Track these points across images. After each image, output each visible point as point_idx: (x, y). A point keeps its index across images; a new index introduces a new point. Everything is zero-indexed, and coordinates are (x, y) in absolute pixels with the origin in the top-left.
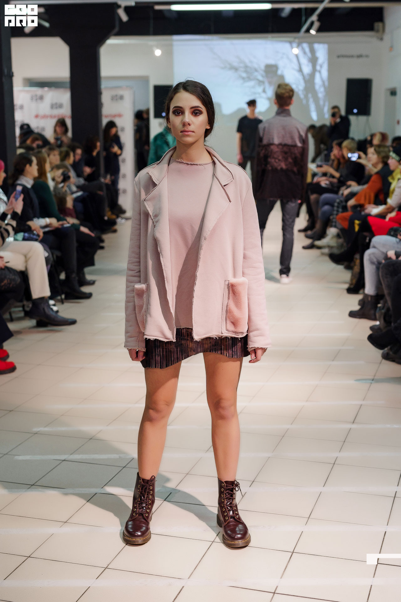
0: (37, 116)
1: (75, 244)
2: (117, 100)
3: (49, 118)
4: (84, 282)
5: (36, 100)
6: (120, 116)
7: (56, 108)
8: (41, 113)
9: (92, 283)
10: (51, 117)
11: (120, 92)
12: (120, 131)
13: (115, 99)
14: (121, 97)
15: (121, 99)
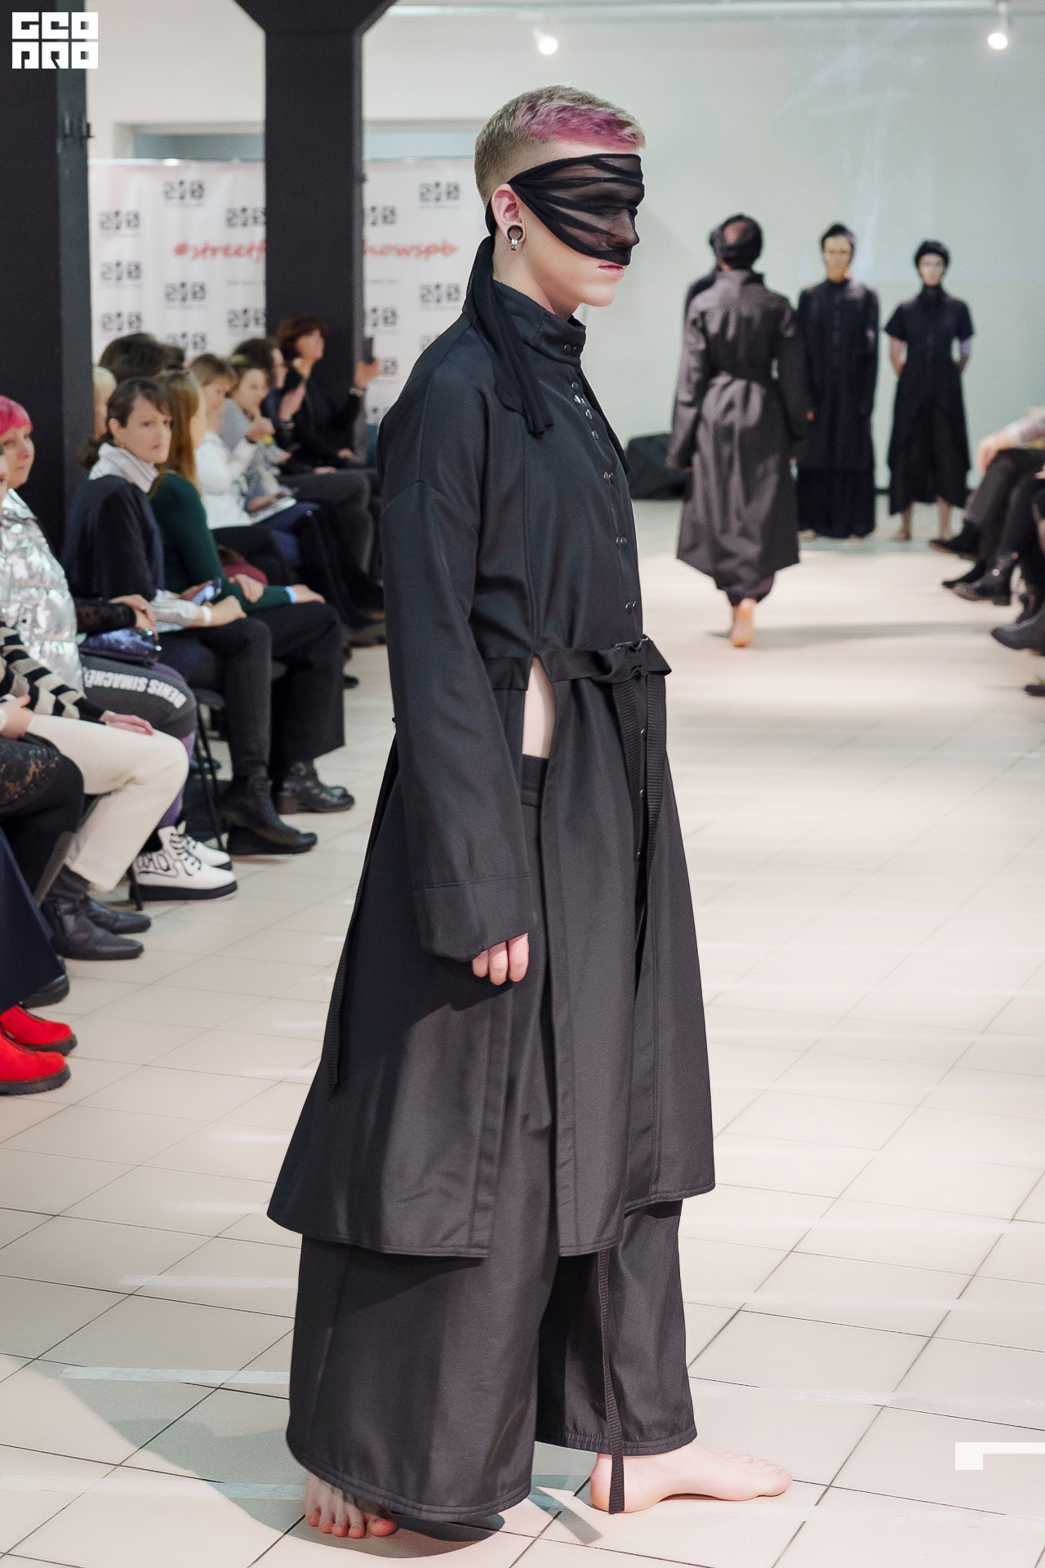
0: (181, 250)
2: (438, 199)
3: (219, 256)
5: (182, 198)
6: (446, 249)
7: (245, 224)
8: (196, 241)
10: (226, 250)
11: (449, 175)
12: (444, 297)
13: (432, 196)
14: (452, 189)
15: (452, 196)
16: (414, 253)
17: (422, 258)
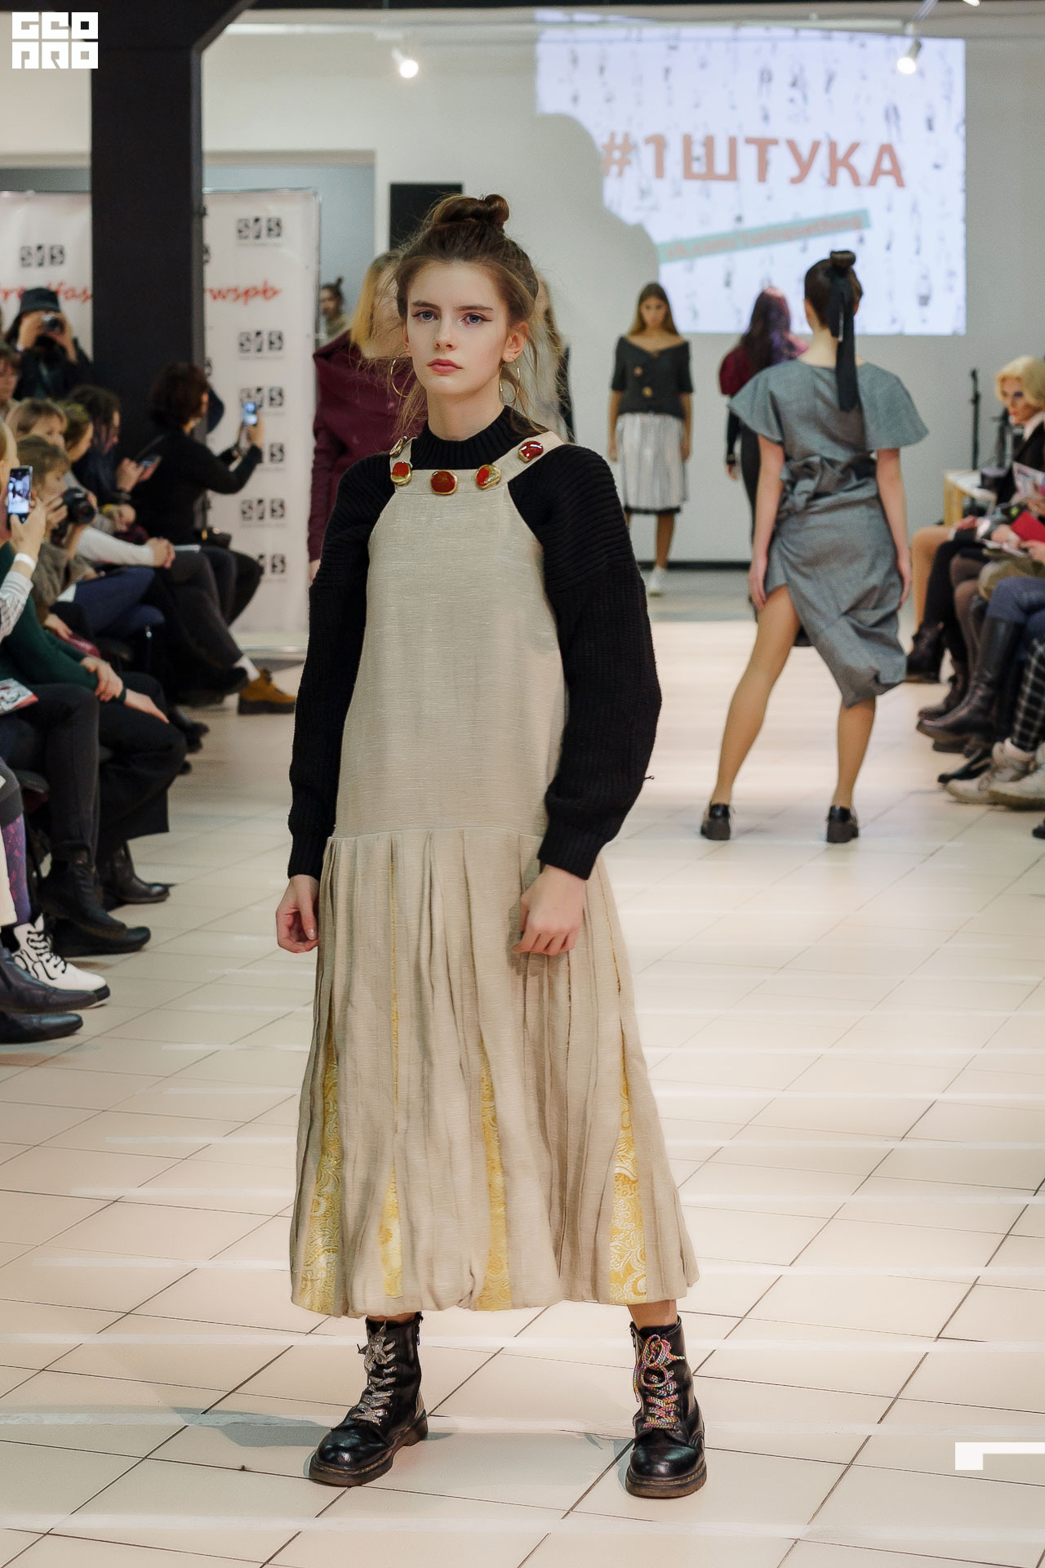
1: (98, 753)
2: (258, 237)
4: (125, 891)
6: (267, 292)
7: (39, 262)
9: (158, 894)
11: (270, 209)
12: (266, 346)
13: (252, 233)
14: (273, 225)
15: (275, 232)
16: (231, 296)
17: (241, 300)
